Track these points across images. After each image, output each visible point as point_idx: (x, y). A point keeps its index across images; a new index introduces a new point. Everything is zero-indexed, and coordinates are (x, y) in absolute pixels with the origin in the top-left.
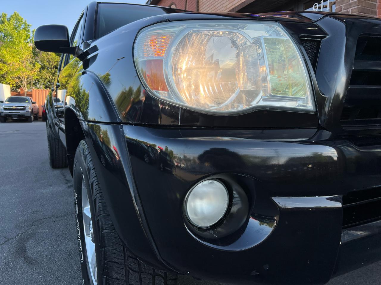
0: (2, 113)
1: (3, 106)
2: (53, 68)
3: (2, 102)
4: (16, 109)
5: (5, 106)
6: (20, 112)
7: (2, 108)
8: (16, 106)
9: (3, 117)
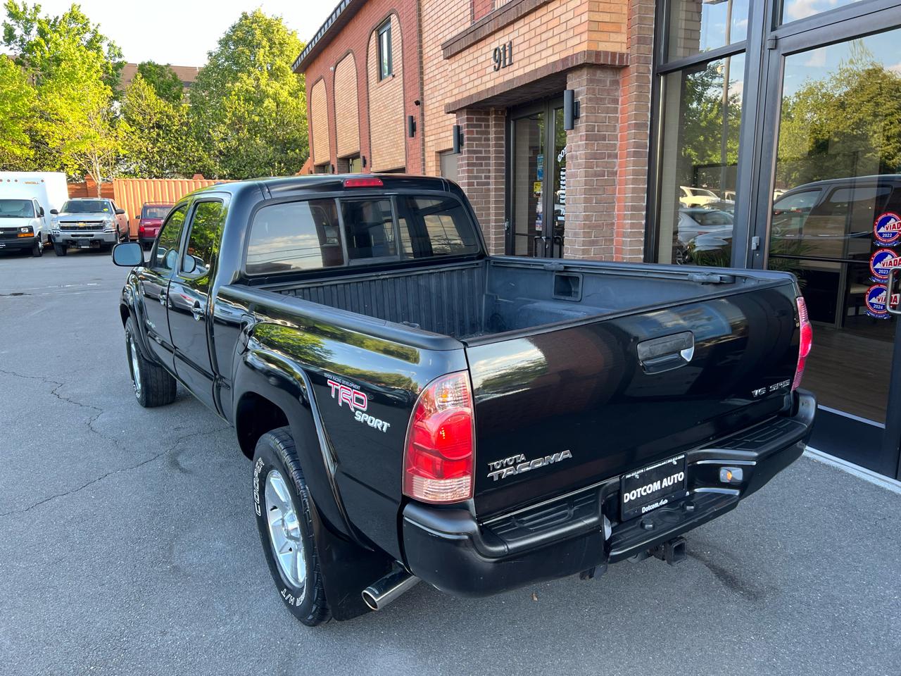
0: (58, 236)
1: (59, 223)
2: (153, 128)
3: (54, 212)
4: (84, 228)
5: (61, 222)
6: (94, 233)
7: (56, 225)
8: (84, 222)
9: (59, 244)
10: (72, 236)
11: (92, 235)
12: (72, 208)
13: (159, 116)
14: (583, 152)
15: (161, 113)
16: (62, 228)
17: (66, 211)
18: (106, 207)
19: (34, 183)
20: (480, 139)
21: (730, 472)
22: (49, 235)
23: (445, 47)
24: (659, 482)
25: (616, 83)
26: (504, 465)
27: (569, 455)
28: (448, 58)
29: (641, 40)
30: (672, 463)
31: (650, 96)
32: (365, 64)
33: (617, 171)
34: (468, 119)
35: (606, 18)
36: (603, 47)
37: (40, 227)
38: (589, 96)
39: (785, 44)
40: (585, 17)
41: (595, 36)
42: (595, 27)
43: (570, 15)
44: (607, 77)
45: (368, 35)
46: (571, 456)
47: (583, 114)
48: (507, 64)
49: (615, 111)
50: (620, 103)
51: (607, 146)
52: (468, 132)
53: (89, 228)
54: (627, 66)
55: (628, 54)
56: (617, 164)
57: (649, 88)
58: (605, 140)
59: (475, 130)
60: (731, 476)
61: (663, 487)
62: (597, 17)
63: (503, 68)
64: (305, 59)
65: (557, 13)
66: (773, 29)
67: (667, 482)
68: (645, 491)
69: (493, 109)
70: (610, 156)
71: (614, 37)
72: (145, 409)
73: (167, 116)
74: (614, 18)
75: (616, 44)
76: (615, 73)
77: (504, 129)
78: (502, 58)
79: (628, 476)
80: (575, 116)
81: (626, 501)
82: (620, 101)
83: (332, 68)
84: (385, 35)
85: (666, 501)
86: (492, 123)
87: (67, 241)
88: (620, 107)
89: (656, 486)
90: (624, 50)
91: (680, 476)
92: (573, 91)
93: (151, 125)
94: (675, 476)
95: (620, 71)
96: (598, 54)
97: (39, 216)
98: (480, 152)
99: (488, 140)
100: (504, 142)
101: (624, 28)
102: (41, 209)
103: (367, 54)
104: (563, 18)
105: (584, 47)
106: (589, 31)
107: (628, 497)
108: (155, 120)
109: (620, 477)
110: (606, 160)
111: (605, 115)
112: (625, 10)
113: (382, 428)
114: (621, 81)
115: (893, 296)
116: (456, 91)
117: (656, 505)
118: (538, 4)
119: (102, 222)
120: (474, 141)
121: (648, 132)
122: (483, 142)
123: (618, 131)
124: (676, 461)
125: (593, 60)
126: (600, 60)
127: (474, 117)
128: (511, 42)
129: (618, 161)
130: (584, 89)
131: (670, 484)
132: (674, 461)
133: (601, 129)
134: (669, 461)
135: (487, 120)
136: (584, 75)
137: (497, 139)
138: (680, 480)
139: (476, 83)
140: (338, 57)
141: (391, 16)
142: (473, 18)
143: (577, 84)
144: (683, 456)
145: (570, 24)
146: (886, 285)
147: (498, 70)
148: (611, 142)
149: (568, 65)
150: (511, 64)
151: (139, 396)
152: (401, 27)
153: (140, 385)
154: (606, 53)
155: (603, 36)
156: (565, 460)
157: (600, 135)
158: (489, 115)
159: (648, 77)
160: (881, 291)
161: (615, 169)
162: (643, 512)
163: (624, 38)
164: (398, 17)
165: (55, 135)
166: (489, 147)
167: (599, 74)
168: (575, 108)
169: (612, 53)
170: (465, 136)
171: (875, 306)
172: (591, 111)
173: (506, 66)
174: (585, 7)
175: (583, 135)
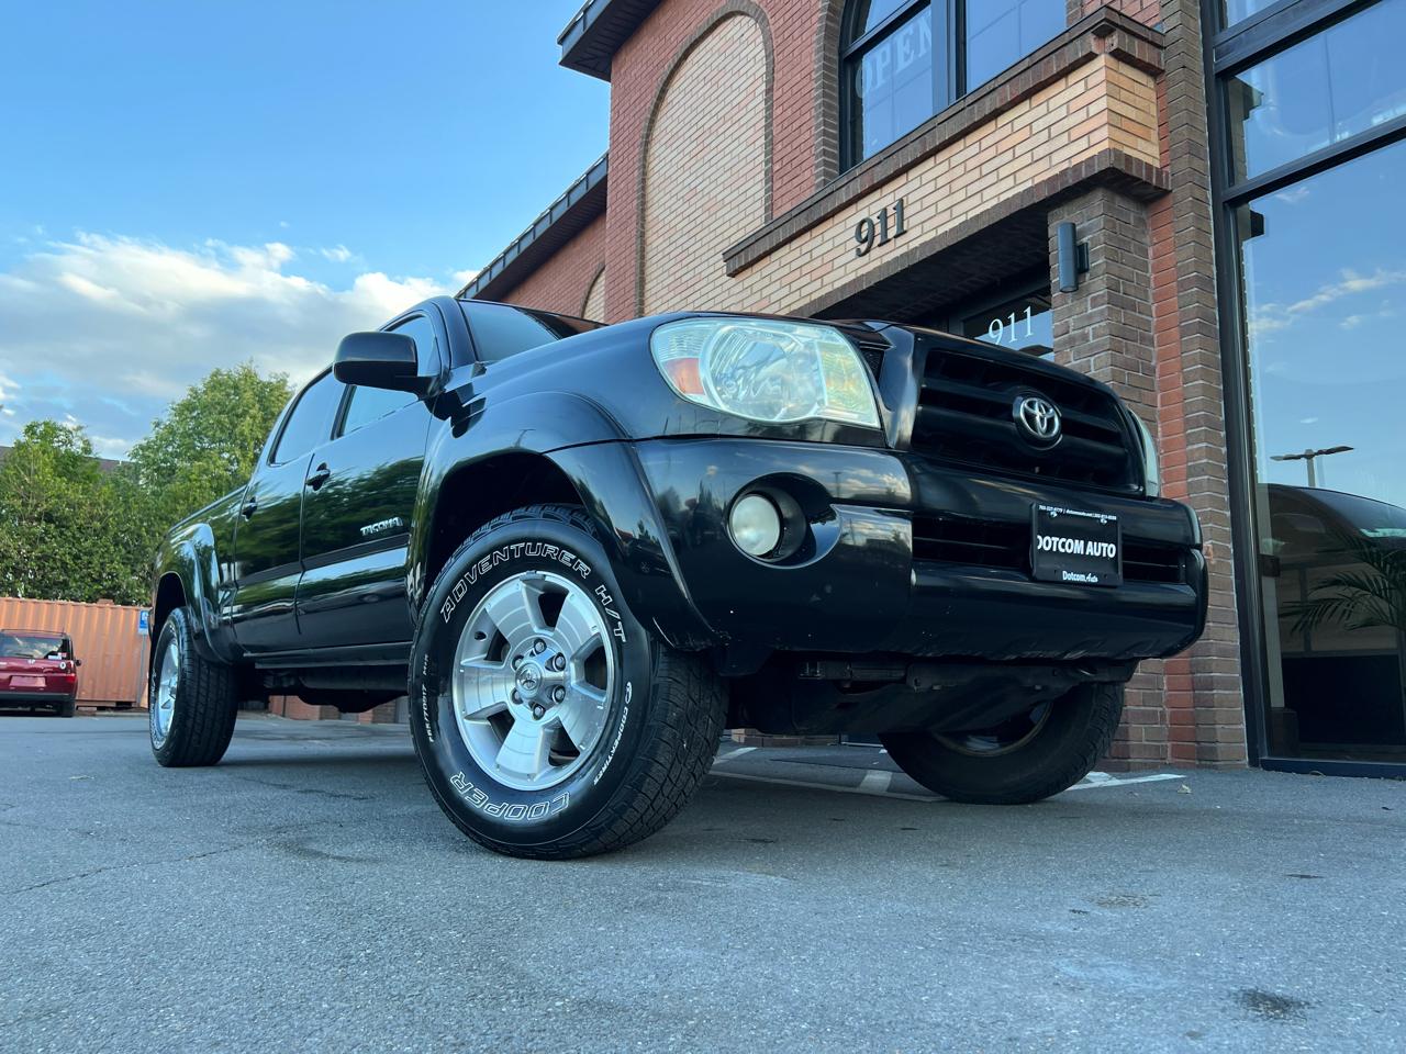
2: (39, 519)
13: (54, 501)
14: (1103, 324)
23: (729, 257)
25: (1142, 222)
28: (733, 275)
31: (1213, 240)
33: (1154, 368)
35: (1131, 113)
36: (1132, 152)
38: (1104, 234)
40: (1103, 104)
41: (1119, 135)
42: (1116, 120)
43: (1060, 113)
44: (1130, 211)
47: (1097, 262)
48: (892, 233)
49: (1145, 266)
50: (1150, 256)
51: (1139, 322)
54: (1167, 192)
55: (1168, 172)
56: (1154, 355)
57: (1209, 225)
58: (1135, 311)
62: (1118, 107)
63: (880, 245)
70: (1143, 339)
71: (1141, 144)
73: (69, 503)
74: (1141, 117)
75: (1147, 152)
76: (1138, 209)
78: (867, 239)
80: (1081, 268)
82: (1150, 252)
88: (1151, 262)
90: (1157, 164)
92: (1074, 225)
93: (36, 515)
95: (1154, 202)
96: (1128, 159)
101: (1154, 137)
104: (1039, 125)
106: (1108, 123)
110: (1139, 344)
111: (1131, 269)
112: (1154, 110)
114: (1149, 222)
123: (1151, 301)
125: (1122, 167)
126: (1129, 171)
128: (901, 200)
129: (1155, 350)
130: (1099, 222)
133: (1128, 291)
136: (1098, 201)
139: (805, 291)
142: (768, 218)
143: (1085, 217)
145: (1058, 129)
147: (868, 251)
148: (1143, 316)
150: (901, 233)
154: (1138, 162)
155: (1130, 139)
157: (1127, 300)
159: (1207, 209)
161: (1153, 364)
163: (1155, 151)
167: (1119, 203)
168: (1080, 253)
169: (1147, 164)
172: (1111, 259)
173: (889, 240)
174: (1102, 89)
175: (1103, 296)
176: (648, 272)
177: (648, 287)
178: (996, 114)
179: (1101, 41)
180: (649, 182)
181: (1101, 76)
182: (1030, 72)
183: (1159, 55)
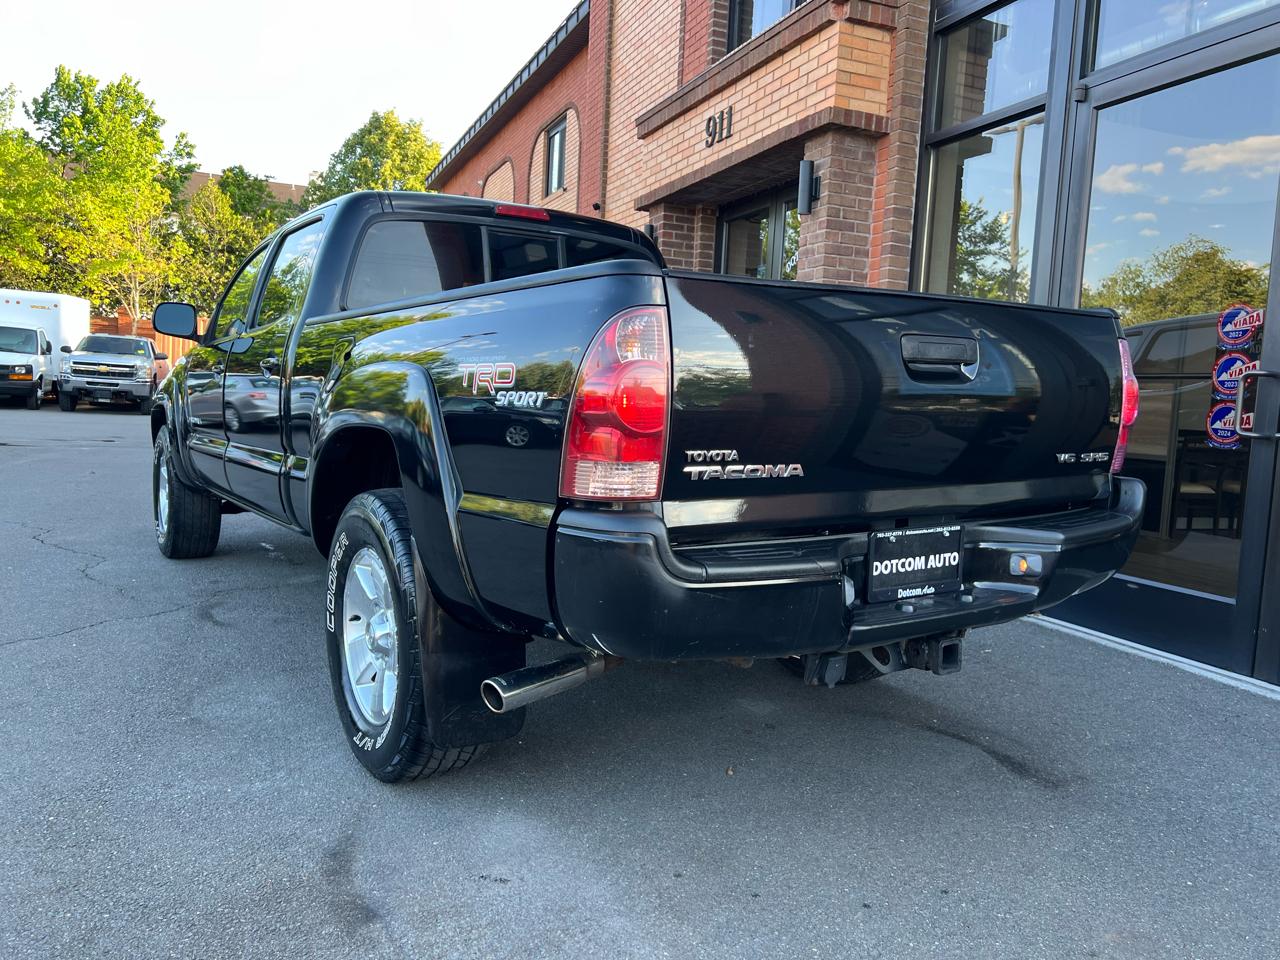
0: (68, 382)
1: (71, 364)
2: (222, 251)
3: (66, 349)
4: (107, 374)
5: (75, 363)
6: (120, 382)
7: (67, 367)
8: (108, 365)
9: (67, 394)
10: (88, 383)
11: (117, 385)
12: (92, 345)
13: (232, 236)
14: (822, 244)
15: (236, 232)
16: (75, 372)
17: (83, 350)
18: (142, 348)
19: (43, 308)
20: (680, 246)
21: (1024, 558)
22: (54, 382)
23: (640, 123)
24: (923, 558)
25: (870, 156)
26: (708, 459)
27: (800, 472)
28: (643, 137)
29: (906, 101)
30: (942, 533)
31: (916, 175)
32: (526, 175)
34: (665, 217)
35: (862, 69)
36: (854, 106)
37: (43, 369)
38: (833, 170)
39: (1098, 95)
40: (833, 66)
41: (846, 90)
42: (845, 79)
43: (814, 64)
44: (859, 148)
45: (533, 138)
46: (802, 474)
47: (824, 193)
48: (724, 135)
49: (868, 193)
50: (875, 183)
51: (856, 240)
52: (664, 235)
53: (114, 374)
54: (887, 134)
55: (888, 118)
57: (914, 163)
58: (853, 231)
59: (674, 232)
60: (1025, 566)
61: (929, 567)
62: (849, 66)
63: (718, 142)
64: (444, 170)
65: (795, 64)
66: (1083, 76)
67: (935, 562)
68: (903, 565)
69: (700, 206)
70: (858, 253)
71: (869, 95)
72: (169, 560)
73: (244, 237)
74: (872, 70)
75: (873, 103)
76: (868, 145)
77: (714, 235)
78: (717, 131)
79: (880, 535)
80: (814, 197)
81: (875, 574)
82: (875, 180)
83: (481, 182)
84: (557, 138)
85: (932, 590)
86: (698, 225)
87: (79, 390)
88: (874, 188)
89: (918, 563)
90: (883, 113)
91: (952, 558)
92: (812, 163)
93: (220, 247)
94: (947, 555)
95: (876, 141)
96: (848, 113)
97: (43, 353)
98: (680, 263)
99: (691, 247)
100: (712, 252)
101: (884, 85)
102: (49, 344)
103: (531, 163)
104: (804, 70)
105: (831, 103)
106: (837, 82)
107: (880, 568)
108: (226, 241)
109: (869, 535)
110: (853, 257)
111: (854, 197)
112: (886, 62)
113: (535, 402)
114: (877, 155)
115: (1245, 416)
116: (652, 179)
117: (918, 592)
118: (770, 54)
119: (133, 367)
120: (672, 247)
121: (912, 222)
122: (684, 250)
123: (871, 220)
124: (950, 532)
125: (841, 121)
126: (850, 121)
127: (675, 215)
128: (731, 108)
129: (869, 260)
130: (828, 160)
131: (940, 565)
132: (946, 531)
133: (848, 216)
134: (939, 530)
135: (692, 221)
136: (828, 142)
137: (704, 247)
138: (954, 563)
139: (680, 166)
140: (490, 168)
141: (568, 112)
142: (680, 82)
143: (820, 155)
144: (958, 528)
145: (812, 77)
146: (1234, 402)
147: (712, 145)
148: (861, 235)
149: (807, 127)
150: (729, 136)
151: (162, 540)
152: (579, 125)
153: (166, 527)
154: (859, 114)
155: (858, 92)
156: (793, 477)
157: (846, 223)
158: (694, 214)
159: (914, 150)
160: (1228, 411)
161: (865, 272)
162: (900, 596)
163: (883, 97)
164: (577, 112)
165: (80, 249)
166: (692, 257)
167: (849, 143)
168: (814, 185)
169: (867, 114)
170: (660, 240)
171: (1220, 433)
172: (836, 190)
173: (723, 140)
174: (834, 53)
175: (823, 221)
176: (613, 105)
177: (612, 119)
178: (781, 53)
179: (840, 8)
180: (616, 23)
181: (835, 41)
182: (797, 25)
183: (894, 14)
